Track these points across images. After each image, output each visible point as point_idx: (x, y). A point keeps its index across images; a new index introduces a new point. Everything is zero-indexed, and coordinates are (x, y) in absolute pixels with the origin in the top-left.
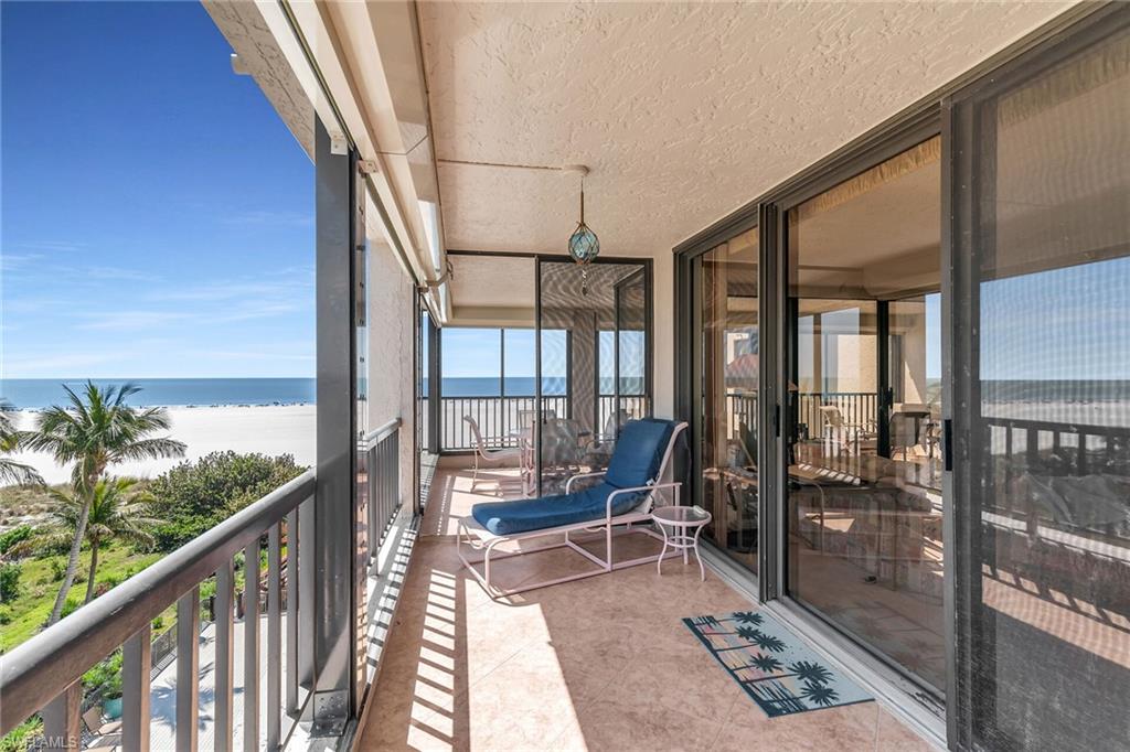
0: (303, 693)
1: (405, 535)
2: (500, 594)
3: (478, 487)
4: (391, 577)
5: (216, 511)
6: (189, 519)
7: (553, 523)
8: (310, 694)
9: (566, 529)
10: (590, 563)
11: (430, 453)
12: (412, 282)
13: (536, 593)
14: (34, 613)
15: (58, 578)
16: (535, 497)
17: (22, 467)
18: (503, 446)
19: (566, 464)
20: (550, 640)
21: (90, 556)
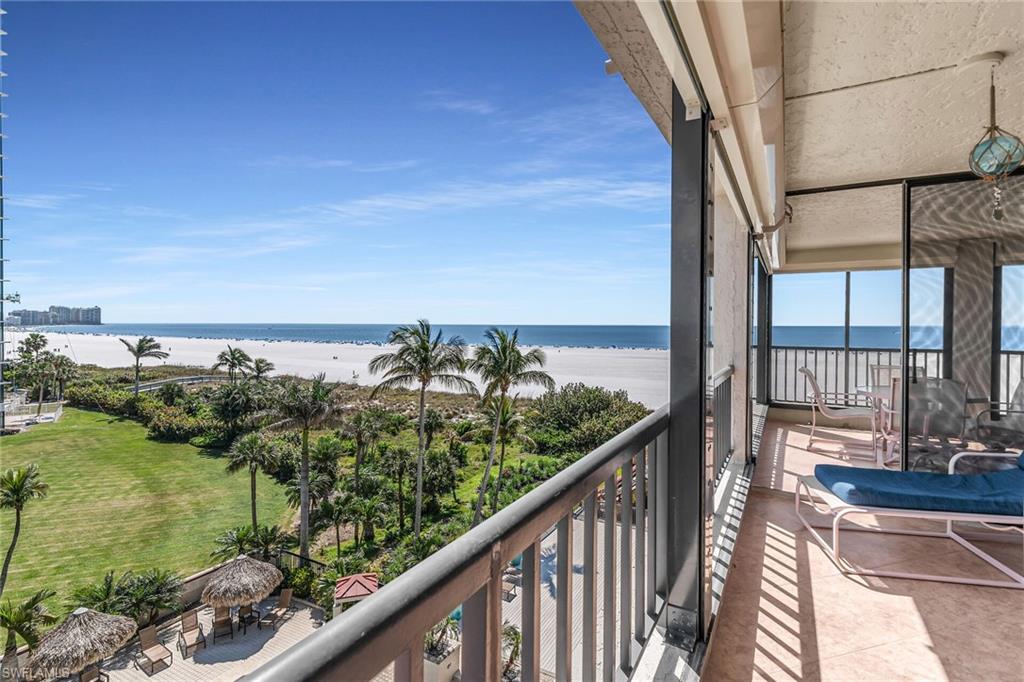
0: (660, 602)
1: (738, 481)
2: (853, 570)
3: (816, 445)
4: (727, 519)
5: (573, 429)
6: (555, 432)
7: (929, 506)
8: (664, 605)
9: (949, 518)
10: (989, 569)
11: (758, 402)
12: (747, 229)
13: (905, 584)
14: (474, 479)
15: (485, 459)
16: (898, 468)
17: (470, 382)
18: (846, 403)
19: (945, 436)
20: (930, 644)
21: (500, 448)
